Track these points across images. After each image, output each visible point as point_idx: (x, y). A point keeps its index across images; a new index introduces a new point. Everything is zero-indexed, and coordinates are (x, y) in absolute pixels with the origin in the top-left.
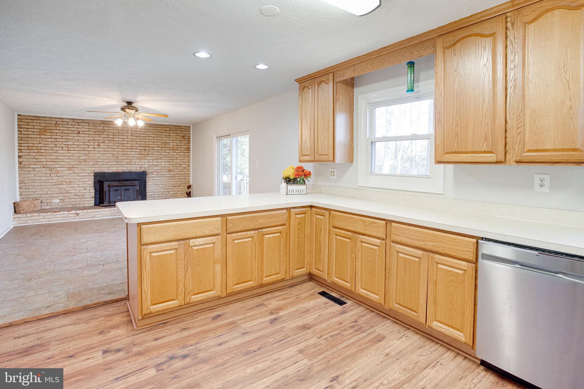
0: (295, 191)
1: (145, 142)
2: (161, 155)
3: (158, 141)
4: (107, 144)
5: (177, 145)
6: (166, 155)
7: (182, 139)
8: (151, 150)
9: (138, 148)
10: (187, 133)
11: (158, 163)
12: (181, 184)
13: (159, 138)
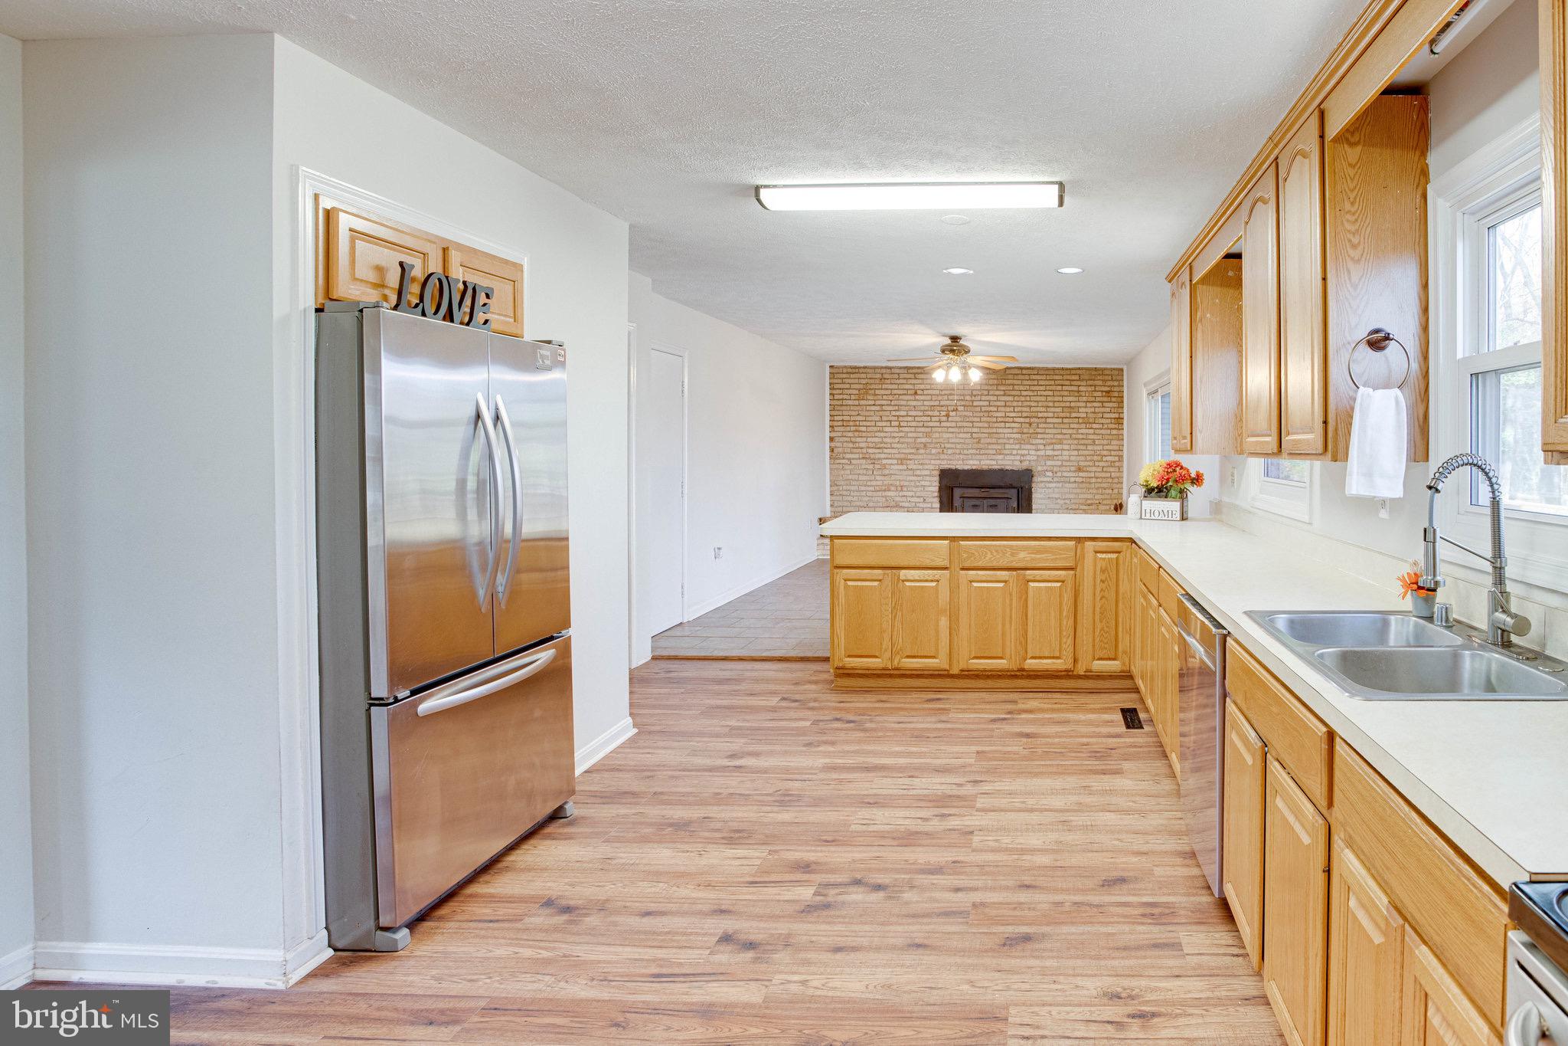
0: (1157, 514)
1: (1030, 407)
2: (1061, 434)
3: (1056, 404)
4: (961, 414)
5: (1094, 413)
6: (1071, 435)
7: (1105, 399)
8: (1041, 423)
9: (1016, 420)
10: (1116, 383)
11: (1056, 453)
12: (1103, 500)
13: (1056, 399)
